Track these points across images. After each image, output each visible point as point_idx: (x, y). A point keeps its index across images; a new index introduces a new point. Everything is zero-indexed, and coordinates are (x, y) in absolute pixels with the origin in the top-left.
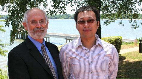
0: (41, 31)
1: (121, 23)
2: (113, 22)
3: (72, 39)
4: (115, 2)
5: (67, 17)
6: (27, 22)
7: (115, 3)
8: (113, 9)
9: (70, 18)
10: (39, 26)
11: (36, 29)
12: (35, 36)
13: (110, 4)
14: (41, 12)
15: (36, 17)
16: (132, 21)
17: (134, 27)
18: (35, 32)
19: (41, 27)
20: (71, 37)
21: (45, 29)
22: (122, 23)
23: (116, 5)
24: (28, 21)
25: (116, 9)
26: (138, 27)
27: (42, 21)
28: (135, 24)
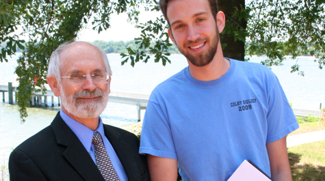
0: (95, 98)
1: (295, 69)
2: (276, 64)
4: (280, 13)
6: (59, 75)
7: (281, 16)
8: (274, 32)
10: (91, 86)
11: (82, 94)
12: (80, 111)
13: (266, 20)
14: (94, 52)
15: (83, 63)
18: (79, 100)
19: (95, 90)
21: (105, 94)
22: (297, 69)
23: (281, 22)
25: (283, 32)
27: (97, 73)
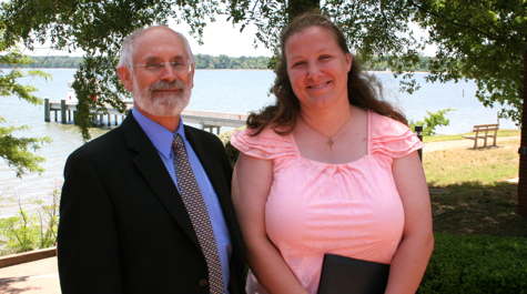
0: (175, 90)
3: (219, 124)
5: (203, 63)
6: (131, 64)
9: (212, 65)
15: (160, 49)
16: (400, 73)
17: (408, 87)
18: (155, 93)
19: (175, 80)
20: (215, 120)
24: (136, 59)
26: (417, 88)
27: (178, 61)
28: (408, 80)
